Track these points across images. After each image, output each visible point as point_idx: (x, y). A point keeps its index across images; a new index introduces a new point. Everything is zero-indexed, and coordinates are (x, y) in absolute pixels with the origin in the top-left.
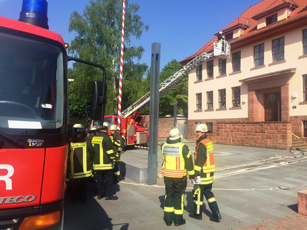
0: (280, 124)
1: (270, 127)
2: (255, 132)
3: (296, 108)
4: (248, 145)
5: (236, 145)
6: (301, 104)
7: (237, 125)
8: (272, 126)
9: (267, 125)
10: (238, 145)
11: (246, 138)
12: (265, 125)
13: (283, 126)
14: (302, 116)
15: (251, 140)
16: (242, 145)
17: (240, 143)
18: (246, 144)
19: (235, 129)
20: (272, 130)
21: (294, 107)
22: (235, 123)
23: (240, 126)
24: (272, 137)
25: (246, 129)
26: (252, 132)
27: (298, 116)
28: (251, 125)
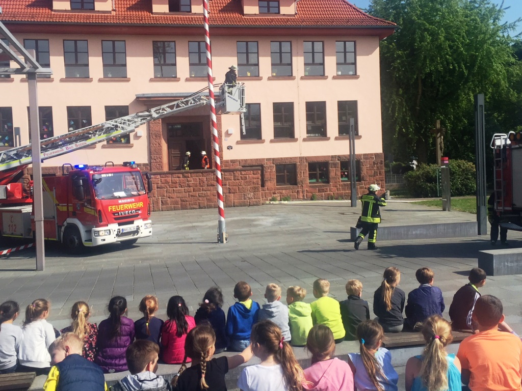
0: (249, 172)
1: (235, 176)
2: (208, 185)
3: (232, 148)
4: (197, 206)
5: (172, 210)
6: (238, 143)
7: (170, 175)
8: (237, 175)
9: (228, 174)
10: (175, 209)
11: (192, 196)
12: (226, 174)
13: (254, 174)
14: (242, 160)
15: (200, 199)
16: (184, 208)
17: (180, 206)
18: (192, 206)
19: (167, 182)
20: (238, 181)
21: (229, 148)
22: (167, 174)
23: (179, 177)
24: (238, 191)
25: (191, 181)
26: (202, 186)
27: (237, 160)
28: (201, 174)
